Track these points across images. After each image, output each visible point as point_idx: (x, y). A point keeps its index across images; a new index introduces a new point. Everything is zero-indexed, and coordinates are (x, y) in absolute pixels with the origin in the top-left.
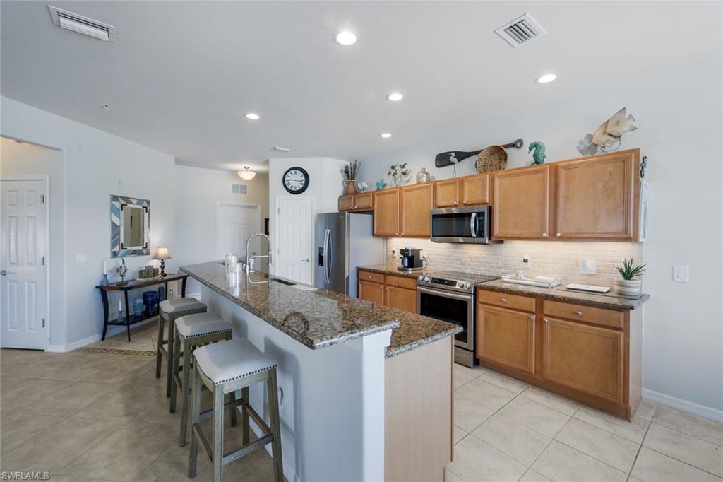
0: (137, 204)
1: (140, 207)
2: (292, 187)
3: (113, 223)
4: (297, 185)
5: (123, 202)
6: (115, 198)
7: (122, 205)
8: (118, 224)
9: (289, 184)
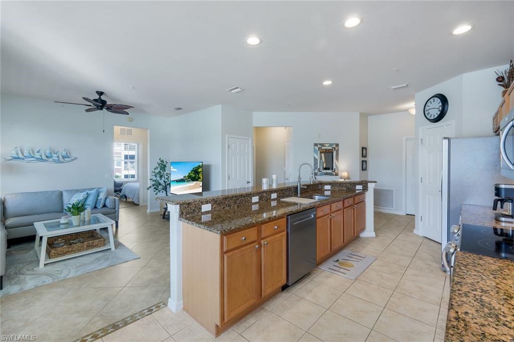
0: (329, 146)
1: (331, 148)
2: (431, 115)
3: (315, 158)
4: (435, 113)
5: (319, 146)
6: (316, 145)
7: (319, 148)
8: (317, 158)
9: (428, 114)
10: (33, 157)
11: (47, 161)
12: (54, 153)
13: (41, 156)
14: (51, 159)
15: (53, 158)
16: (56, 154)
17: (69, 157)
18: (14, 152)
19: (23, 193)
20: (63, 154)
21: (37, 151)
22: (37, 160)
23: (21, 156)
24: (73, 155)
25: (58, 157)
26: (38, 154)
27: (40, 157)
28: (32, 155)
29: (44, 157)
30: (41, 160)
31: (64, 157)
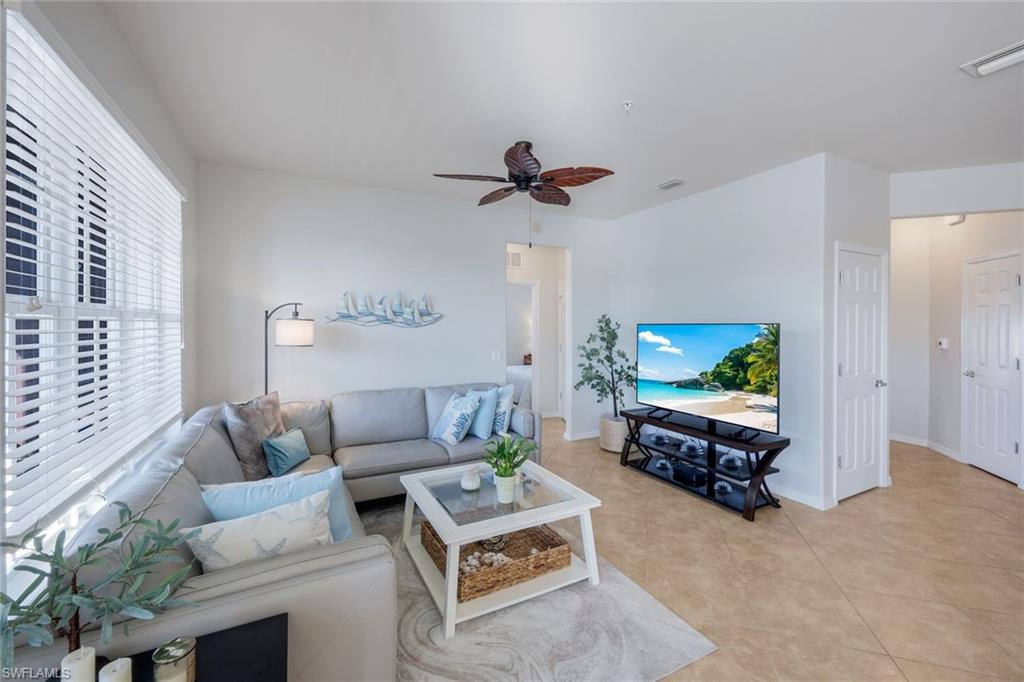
10: (372, 314)
11: (394, 322)
12: (406, 306)
13: (385, 312)
14: (400, 319)
15: (405, 316)
16: (410, 307)
17: (429, 314)
18: (342, 304)
19: (359, 392)
20: (421, 307)
21: (379, 300)
22: (379, 320)
23: (353, 312)
24: (437, 309)
25: (413, 313)
26: (380, 306)
27: (383, 314)
28: (371, 310)
29: (390, 315)
30: (384, 320)
31: (422, 314)
